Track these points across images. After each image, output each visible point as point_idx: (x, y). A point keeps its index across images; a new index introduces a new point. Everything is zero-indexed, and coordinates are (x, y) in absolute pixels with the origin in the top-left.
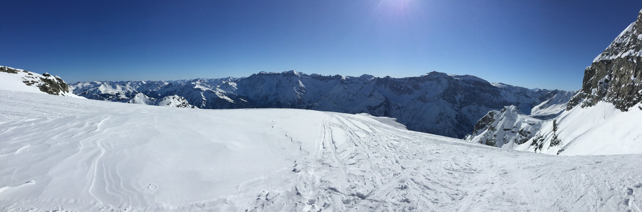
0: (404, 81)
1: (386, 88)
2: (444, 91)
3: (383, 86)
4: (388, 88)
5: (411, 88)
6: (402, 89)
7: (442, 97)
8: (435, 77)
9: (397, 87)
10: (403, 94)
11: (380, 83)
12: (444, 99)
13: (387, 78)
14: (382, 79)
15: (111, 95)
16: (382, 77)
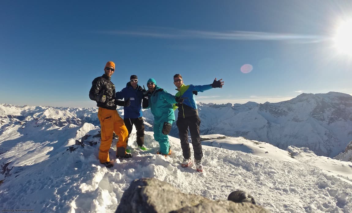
0: (280, 105)
1: (266, 112)
2: (313, 109)
3: (265, 111)
4: (268, 112)
5: (286, 110)
6: (279, 112)
7: (312, 116)
8: (305, 98)
9: (275, 110)
10: (280, 116)
11: (262, 108)
12: (314, 117)
13: (267, 104)
14: (263, 104)
15: (54, 120)
16: (263, 103)
